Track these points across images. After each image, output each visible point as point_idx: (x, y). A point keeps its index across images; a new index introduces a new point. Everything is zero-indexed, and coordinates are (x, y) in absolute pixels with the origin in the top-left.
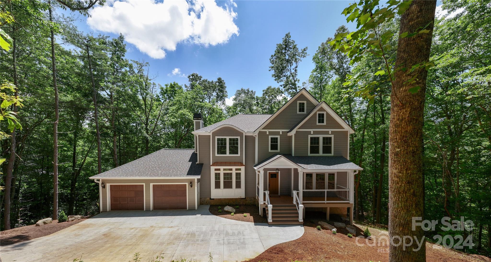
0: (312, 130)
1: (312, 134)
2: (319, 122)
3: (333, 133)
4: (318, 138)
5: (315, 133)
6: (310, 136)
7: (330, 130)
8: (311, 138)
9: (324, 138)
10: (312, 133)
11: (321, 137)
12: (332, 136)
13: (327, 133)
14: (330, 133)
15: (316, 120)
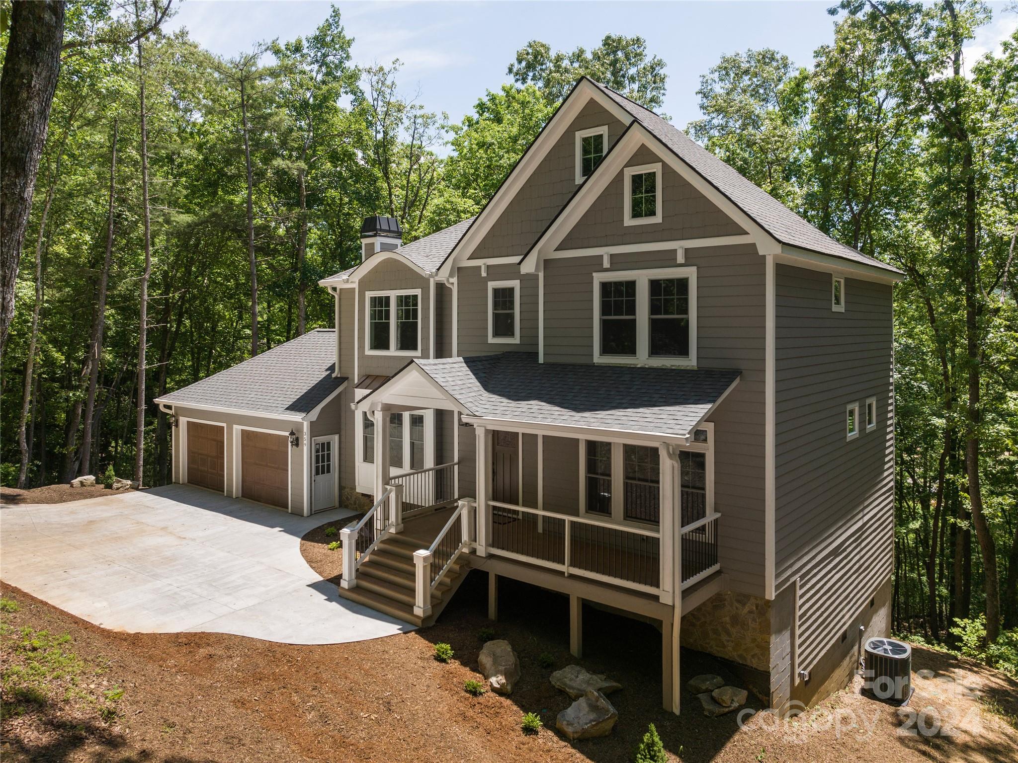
0: (605, 252)
1: (607, 270)
2: (636, 214)
3: (691, 256)
4: (631, 286)
5: (618, 262)
6: (598, 278)
7: (679, 246)
8: (605, 286)
9: (655, 285)
10: (606, 264)
11: (642, 278)
12: (691, 273)
13: (667, 259)
14: (680, 259)
15: (622, 208)
